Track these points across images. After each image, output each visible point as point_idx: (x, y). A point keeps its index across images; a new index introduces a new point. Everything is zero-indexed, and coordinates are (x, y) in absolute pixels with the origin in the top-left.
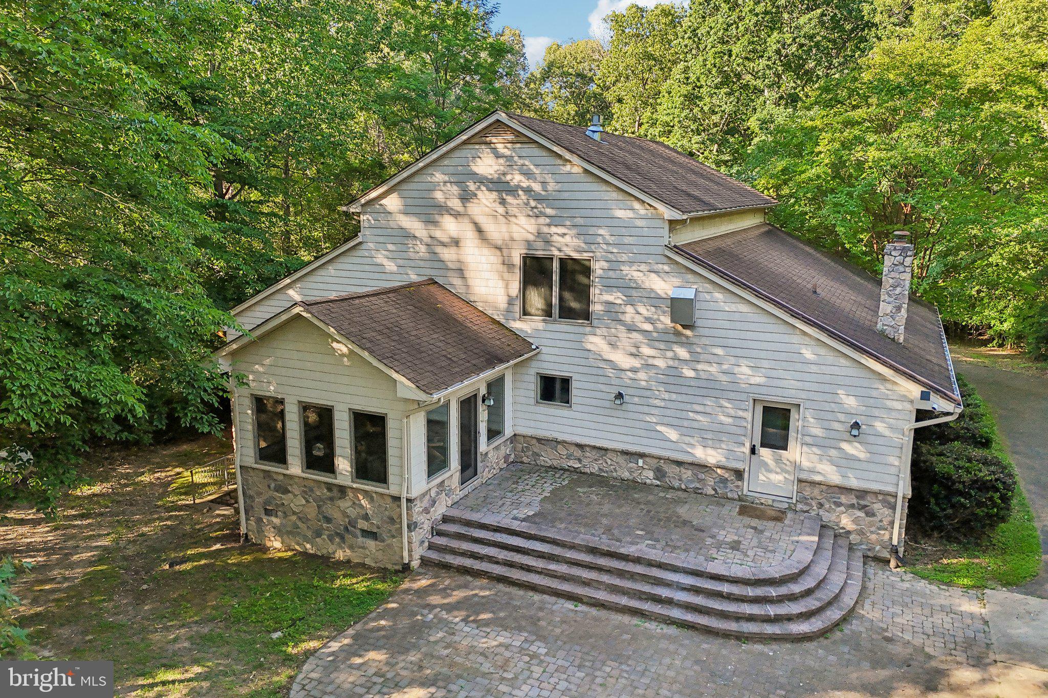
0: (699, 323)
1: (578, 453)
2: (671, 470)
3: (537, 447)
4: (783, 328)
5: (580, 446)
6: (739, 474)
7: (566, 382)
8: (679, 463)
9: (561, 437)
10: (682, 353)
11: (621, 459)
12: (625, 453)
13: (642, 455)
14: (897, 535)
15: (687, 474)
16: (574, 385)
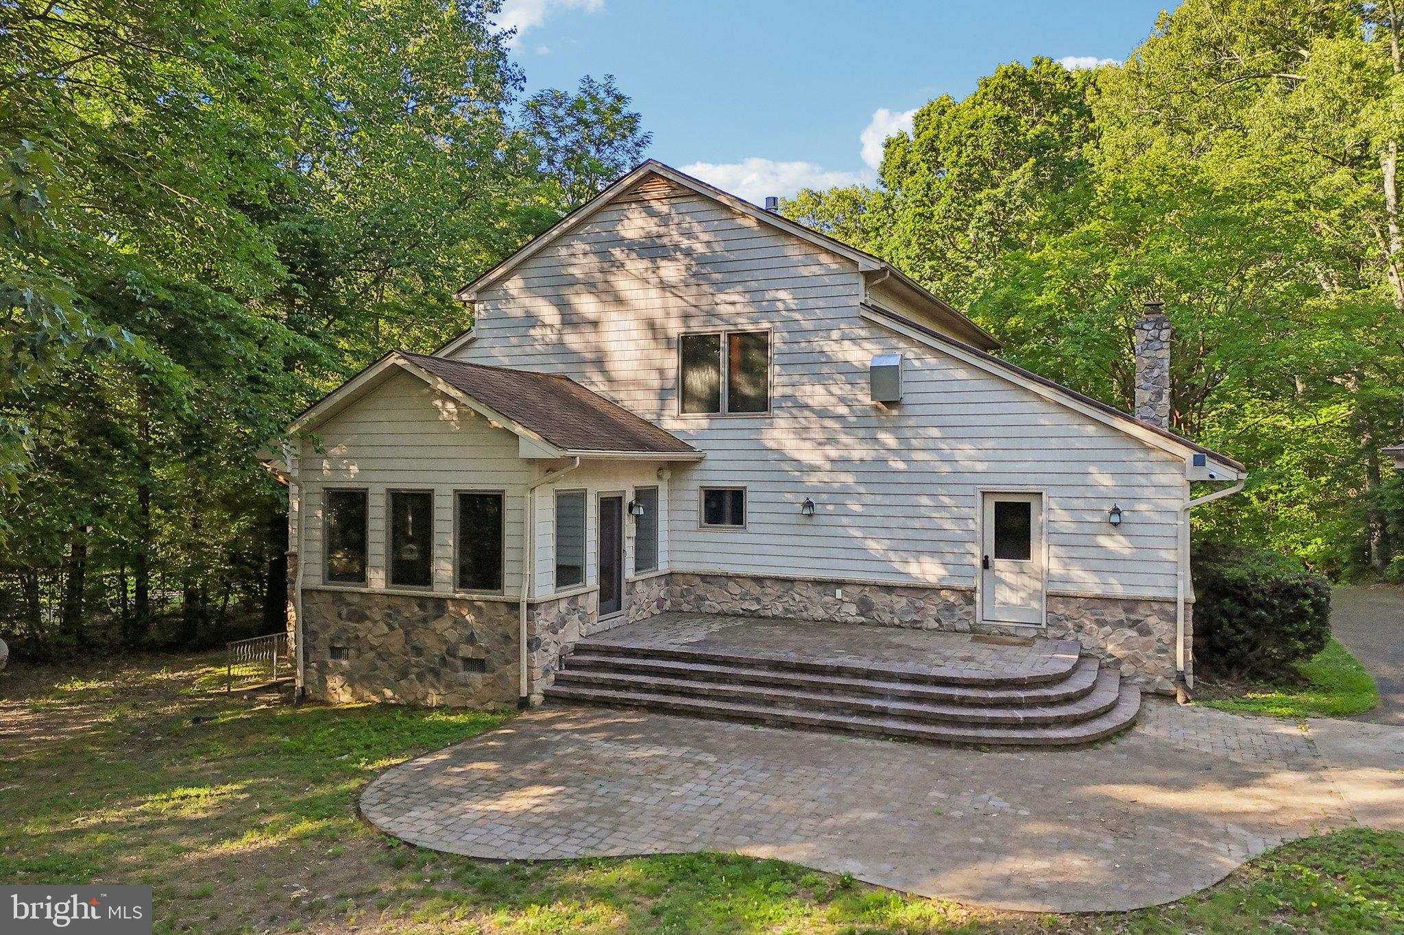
0: (907, 399)
1: (756, 590)
2: (879, 599)
3: (701, 588)
4: (1013, 395)
5: (758, 580)
6: (968, 596)
7: (738, 495)
8: (889, 589)
9: (731, 570)
10: (888, 439)
11: (813, 592)
12: (818, 583)
13: (840, 584)
14: (1182, 655)
15: (901, 603)
16: (749, 497)
